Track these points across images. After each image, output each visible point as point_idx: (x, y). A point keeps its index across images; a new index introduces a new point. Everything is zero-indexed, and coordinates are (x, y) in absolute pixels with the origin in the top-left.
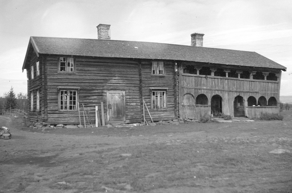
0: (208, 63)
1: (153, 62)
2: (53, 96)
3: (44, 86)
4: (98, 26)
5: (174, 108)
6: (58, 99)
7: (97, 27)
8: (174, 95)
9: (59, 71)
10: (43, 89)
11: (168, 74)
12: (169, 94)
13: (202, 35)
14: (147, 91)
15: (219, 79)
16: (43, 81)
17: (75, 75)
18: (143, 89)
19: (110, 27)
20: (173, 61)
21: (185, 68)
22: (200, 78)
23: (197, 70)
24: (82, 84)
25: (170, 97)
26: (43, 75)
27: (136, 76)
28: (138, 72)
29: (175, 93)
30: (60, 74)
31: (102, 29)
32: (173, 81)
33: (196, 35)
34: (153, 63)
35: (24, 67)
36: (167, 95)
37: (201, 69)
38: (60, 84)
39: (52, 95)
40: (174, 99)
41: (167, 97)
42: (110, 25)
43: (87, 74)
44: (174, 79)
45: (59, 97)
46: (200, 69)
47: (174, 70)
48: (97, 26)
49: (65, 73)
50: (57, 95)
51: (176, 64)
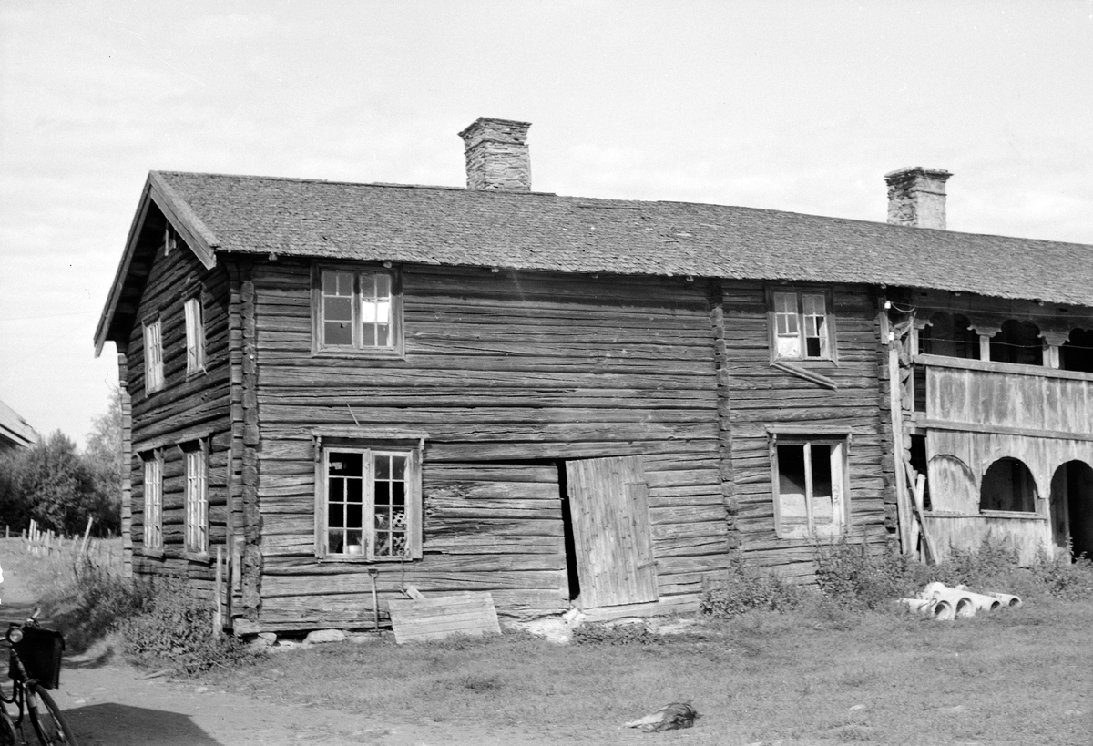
0: (1036, 302)
1: (777, 295)
2: (289, 481)
3: (240, 425)
4: (468, 130)
5: (881, 530)
6: (313, 495)
7: (465, 135)
8: (878, 462)
9: (319, 345)
10: (236, 441)
11: (850, 354)
12: (858, 456)
13: (942, 177)
14: (753, 444)
15: (1081, 381)
16: (235, 398)
17: (401, 364)
18: (734, 433)
19: (527, 135)
20: (873, 293)
21: (927, 326)
22: (996, 379)
23: (981, 337)
24: (438, 415)
25: (861, 471)
26: (234, 368)
27: (699, 368)
28: (709, 346)
29: (885, 453)
30: (322, 361)
31: (493, 142)
32: (870, 393)
33: (913, 178)
34: (775, 300)
35: (106, 329)
36: (848, 461)
37: (1000, 331)
38: (323, 414)
39: (285, 474)
40: (878, 484)
41: (847, 475)
42: (524, 126)
43: (458, 361)
44: (877, 383)
45: (322, 482)
46: (993, 334)
47: (878, 337)
48: (462, 130)
49: (349, 356)
50: (312, 473)
51: (888, 305)
